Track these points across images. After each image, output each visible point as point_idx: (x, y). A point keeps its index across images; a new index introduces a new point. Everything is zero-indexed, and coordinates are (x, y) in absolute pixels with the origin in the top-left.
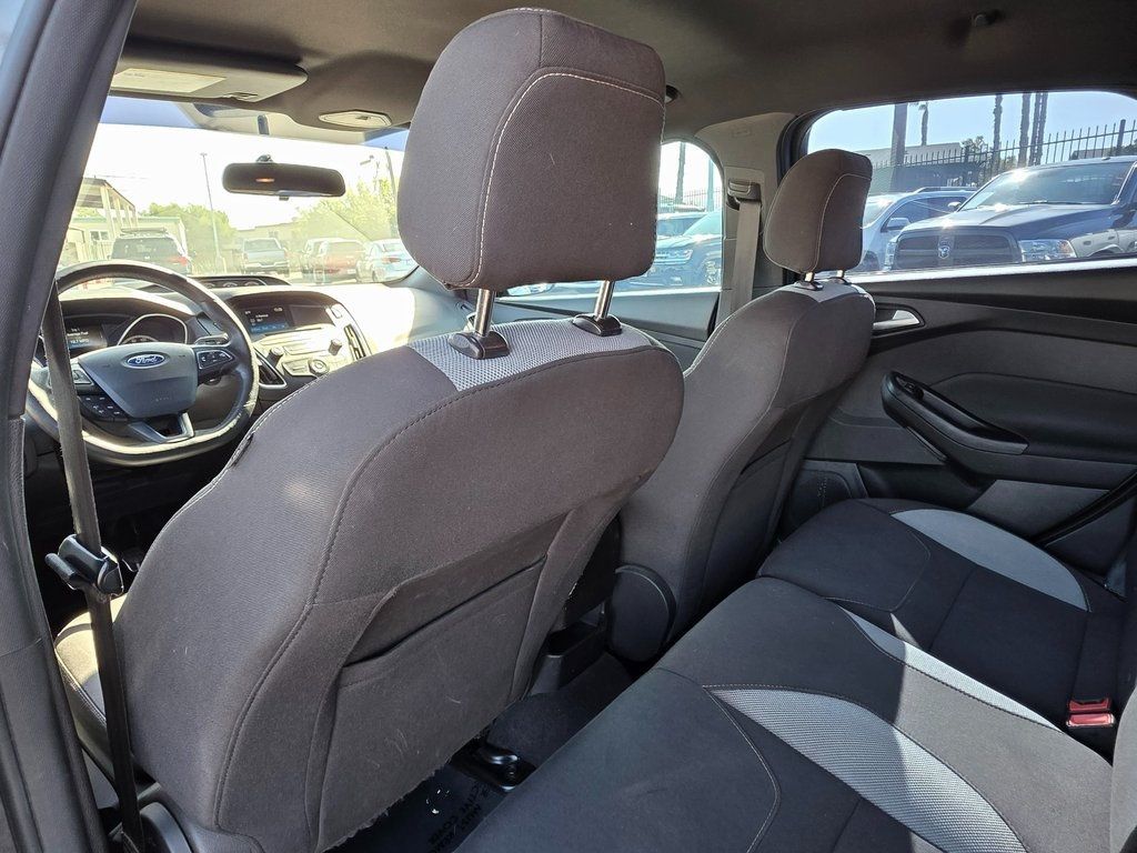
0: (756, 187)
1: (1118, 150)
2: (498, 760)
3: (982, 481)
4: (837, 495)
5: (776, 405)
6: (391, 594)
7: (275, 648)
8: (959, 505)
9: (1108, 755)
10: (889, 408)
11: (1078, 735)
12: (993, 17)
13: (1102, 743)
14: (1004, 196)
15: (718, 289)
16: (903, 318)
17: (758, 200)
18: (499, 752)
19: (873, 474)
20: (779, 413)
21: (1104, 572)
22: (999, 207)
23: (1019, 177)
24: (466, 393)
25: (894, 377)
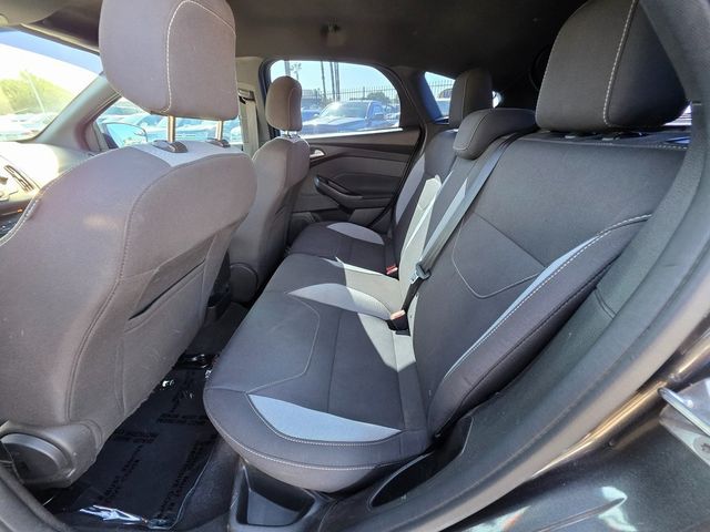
0: (252, 93)
1: (364, 99)
2: (195, 359)
3: (350, 211)
4: (305, 225)
5: (285, 186)
6: (157, 270)
7: (100, 308)
8: (345, 220)
9: (398, 278)
10: (318, 189)
11: (390, 275)
12: (336, 28)
13: (396, 276)
14: (333, 113)
15: (242, 143)
16: (318, 153)
17: (253, 100)
18: (193, 356)
19: (315, 215)
20: (286, 190)
21: (386, 233)
22: (331, 117)
23: (335, 106)
24: (176, 168)
25: (318, 176)
